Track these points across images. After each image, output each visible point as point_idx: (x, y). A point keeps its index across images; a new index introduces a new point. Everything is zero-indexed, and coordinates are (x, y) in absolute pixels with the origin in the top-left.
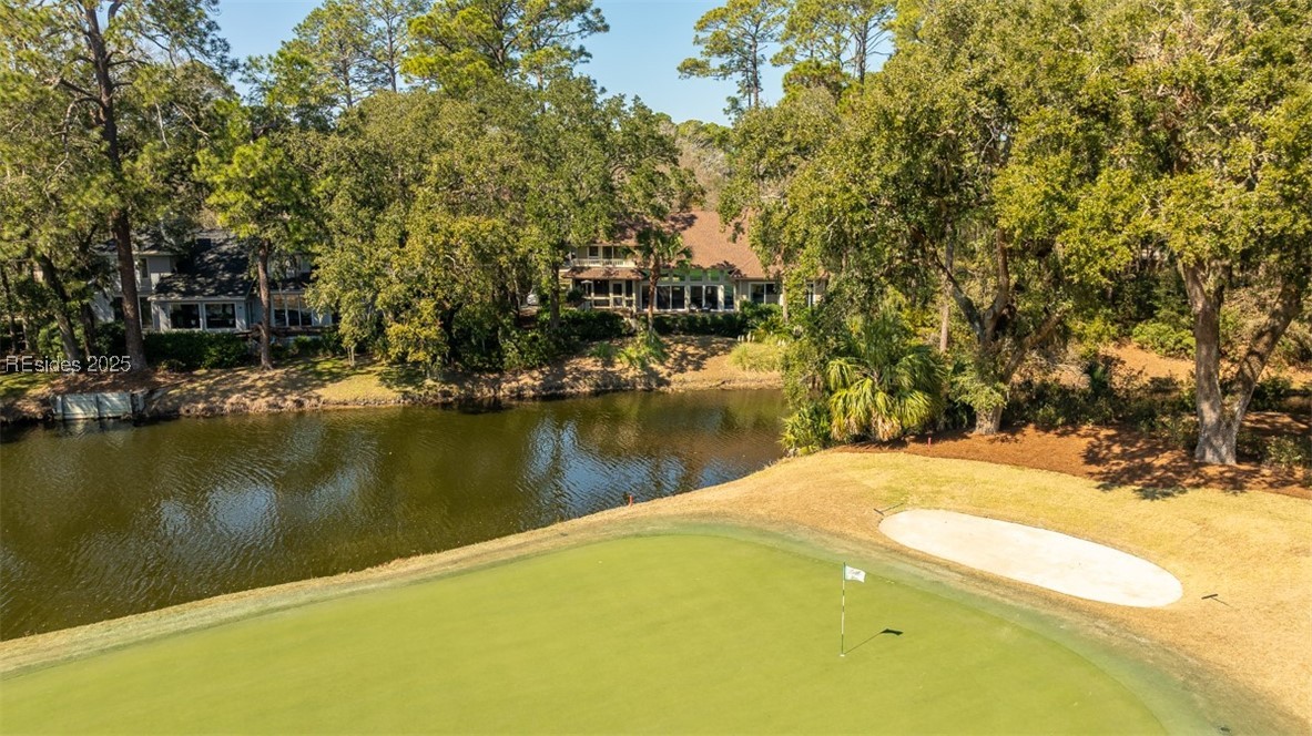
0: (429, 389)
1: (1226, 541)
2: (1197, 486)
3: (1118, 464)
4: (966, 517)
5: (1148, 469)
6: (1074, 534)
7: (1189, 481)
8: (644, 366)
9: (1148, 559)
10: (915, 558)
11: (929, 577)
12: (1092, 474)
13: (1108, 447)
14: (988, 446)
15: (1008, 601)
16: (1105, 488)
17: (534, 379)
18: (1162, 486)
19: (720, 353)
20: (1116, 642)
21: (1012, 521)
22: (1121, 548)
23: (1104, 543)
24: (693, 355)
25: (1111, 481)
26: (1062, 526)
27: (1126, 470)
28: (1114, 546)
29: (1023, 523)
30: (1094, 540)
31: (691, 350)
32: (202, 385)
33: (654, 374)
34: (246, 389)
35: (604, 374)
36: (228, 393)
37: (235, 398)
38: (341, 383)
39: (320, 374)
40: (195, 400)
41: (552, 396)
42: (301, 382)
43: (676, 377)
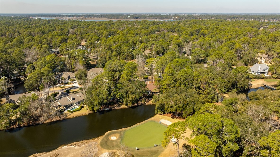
4: (164, 120)
6: (169, 121)
7: (175, 118)
13: (172, 115)
14: (166, 115)
16: (171, 118)
18: (173, 118)
22: (171, 122)
29: (167, 120)
31: (148, 100)
32: (112, 106)
33: (145, 103)
34: (116, 107)
35: (141, 103)
36: (115, 107)
37: (115, 108)
38: (122, 106)
39: (120, 105)
40: (113, 108)
41: (138, 106)
42: (119, 106)
43: (147, 103)
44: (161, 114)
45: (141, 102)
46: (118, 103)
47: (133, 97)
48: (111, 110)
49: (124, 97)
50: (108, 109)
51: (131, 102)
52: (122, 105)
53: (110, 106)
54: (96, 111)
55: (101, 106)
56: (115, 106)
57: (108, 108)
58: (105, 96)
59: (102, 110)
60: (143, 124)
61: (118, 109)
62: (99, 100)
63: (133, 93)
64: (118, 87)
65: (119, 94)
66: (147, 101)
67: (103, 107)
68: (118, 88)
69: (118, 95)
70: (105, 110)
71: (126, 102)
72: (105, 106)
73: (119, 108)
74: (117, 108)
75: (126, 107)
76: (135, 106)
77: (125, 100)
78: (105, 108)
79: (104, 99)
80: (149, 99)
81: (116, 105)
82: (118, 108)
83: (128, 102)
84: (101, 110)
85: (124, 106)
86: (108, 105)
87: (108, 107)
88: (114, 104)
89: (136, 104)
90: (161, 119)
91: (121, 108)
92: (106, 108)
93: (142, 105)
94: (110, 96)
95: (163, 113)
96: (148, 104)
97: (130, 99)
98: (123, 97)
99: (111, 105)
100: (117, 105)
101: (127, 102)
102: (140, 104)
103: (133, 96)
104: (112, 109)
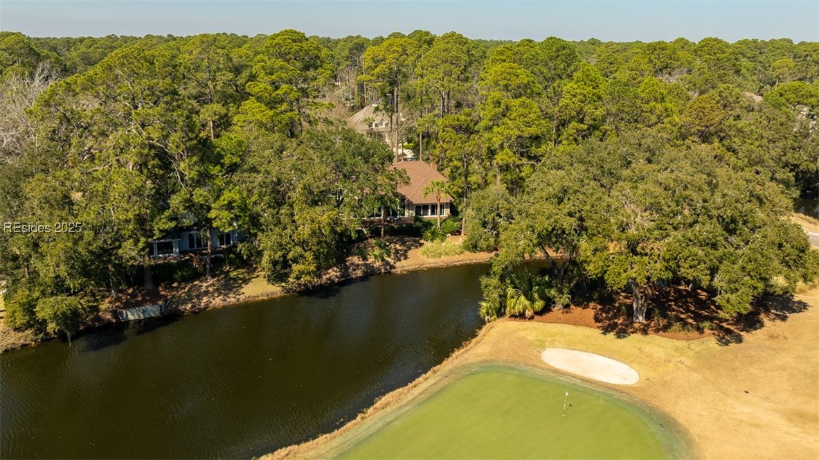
0: (293, 283)
1: (647, 356)
2: (633, 333)
3: (606, 323)
4: (566, 350)
5: (616, 324)
6: (602, 355)
7: (631, 330)
8: (383, 260)
9: (626, 364)
10: (562, 374)
11: (572, 382)
12: (599, 327)
13: (601, 315)
14: (561, 315)
15: (598, 389)
16: (604, 333)
17: (336, 272)
18: (622, 333)
19: (413, 248)
20: (630, 401)
21: (581, 351)
22: (617, 360)
23: (612, 358)
24: (401, 250)
25: (606, 330)
26: (597, 352)
27: (610, 325)
28: (615, 359)
29: (585, 351)
30: (609, 357)
31: (398, 246)
32: (182, 293)
33: (388, 263)
34: (206, 293)
35: (366, 265)
36: (199, 297)
37: (205, 299)
38: (250, 284)
39: (235, 279)
40: (185, 302)
41: (346, 281)
42: (229, 286)
43: (398, 264)
44: (529, 313)
45: (365, 259)
46: (222, 272)
47: (324, 219)
48: (170, 317)
49: (262, 220)
50: (153, 310)
51: (309, 256)
52: (246, 281)
53: (166, 288)
54: (52, 327)
55: (104, 297)
56: (204, 289)
57: (154, 303)
58: (122, 212)
59: (109, 322)
60: (431, 397)
61: (224, 307)
62: (76, 242)
63: (315, 200)
64: (220, 156)
65: (227, 196)
66: (397, 251)
67: (118, 299)
68: (217, 160)
69: (221, 208)
70: (131, 317)
71: (279, 254)
72: (130, 291)
73: (232, 300)
74: (217, 302)
75: (276, 290)
76: (333, 281)
77: (267, 242)
78: (128, 305)
79: (118, 239)
80: (403, 243)
81: (207, 284)
82: (222, 303)
83: (290, 256)
84: (98, 319)
85: (259, 288)
86: (149, 286)
87: (154, 297)
88: (197, 275)
89: (333, 273)
90: (541, 345)
91: (242, 298)
92: (138, 304)
93: (370, 273)
94: (167, 213)
95: (539, 304)
96: (402, 266)
97: (305, 231)
98: (255, 220)
99: (175, 285)
100: (213, 285)
101: (284, 256)
102: (359, 273)
103: (323, 215)
104: (182, 308)
